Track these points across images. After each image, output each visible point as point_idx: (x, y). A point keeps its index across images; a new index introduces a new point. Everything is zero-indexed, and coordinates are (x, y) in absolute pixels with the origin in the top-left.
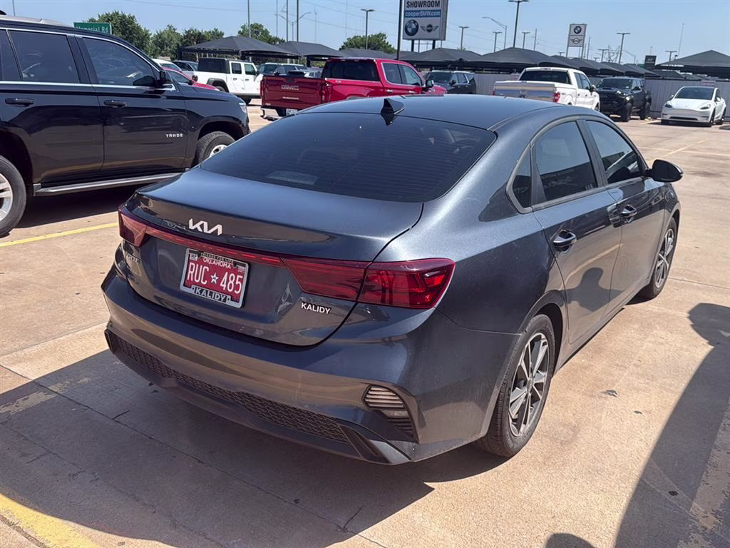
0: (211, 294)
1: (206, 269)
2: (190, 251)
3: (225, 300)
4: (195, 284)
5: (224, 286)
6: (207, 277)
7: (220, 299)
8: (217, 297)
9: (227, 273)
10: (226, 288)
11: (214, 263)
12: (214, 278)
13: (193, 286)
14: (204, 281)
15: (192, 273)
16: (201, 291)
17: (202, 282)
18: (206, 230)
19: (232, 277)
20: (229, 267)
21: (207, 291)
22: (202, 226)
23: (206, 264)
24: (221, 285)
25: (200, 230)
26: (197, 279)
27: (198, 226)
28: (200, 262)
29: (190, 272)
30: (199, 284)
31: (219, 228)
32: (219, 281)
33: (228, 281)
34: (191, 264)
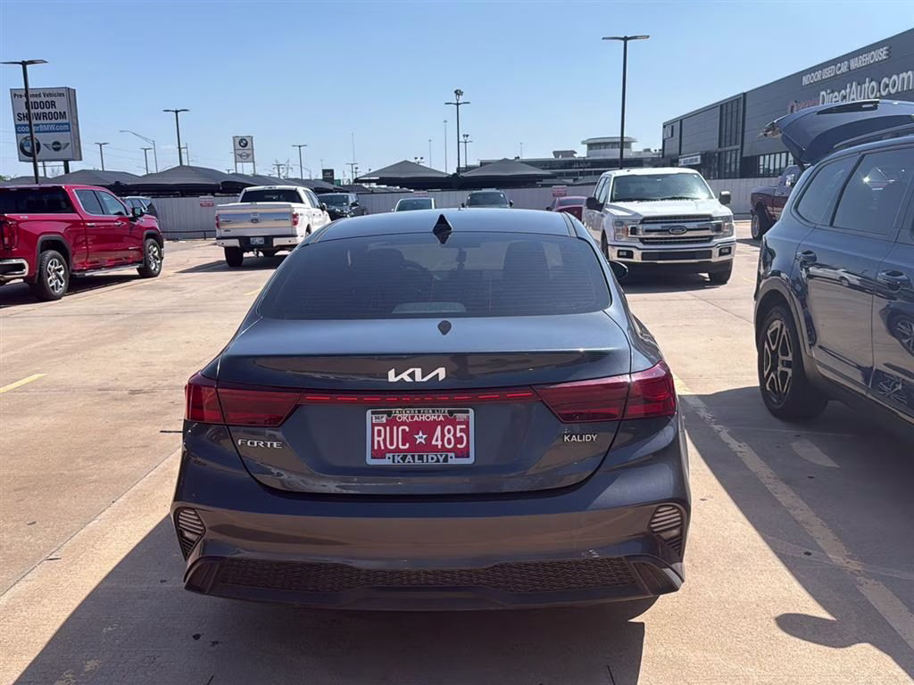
0: (421, 458)
1: (403, 431)
2: (373, 413)
3: (446, 460)
4: (390, 451)
5: (439, 443)
6: (407, 438)
7: (438, 461)
8: (432, 459)
9: (439, 427)
10: (443, 445)
11: (416, 418)
12: (420, 438)
13: (388, 455)
14: (404, 444)
15: (381, 439)
16: (404, 458)
17: (401, 447)
18: (418, 378)
19: (449, 430)
20: (441, 418)
21: (413, 457)
22: (412, 375)
23: (403, 423)
24: (434, 443)
25: (408, 379)
26: (392, 444)
27: (405, 376)
28: (392, 423)
29: (376, 439)
30: (398, 450)
31: (441, 373)
32: (429, 439)
33: (443, 436)
34: (376, 428)
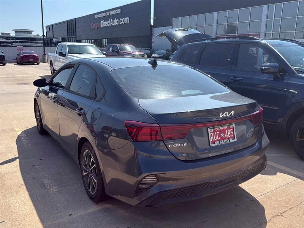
0: (224, 142)
1: (218, 133)
2: (210, 129)
3: (230, 141)
4: (216, 141)
5: (227, 136)
6: (219, 136)
7: (228, 142)
8: (226, 141)
9: (226, 131)
10: (228, 136)
11: (220, 129)
12: (222, 135)
13: (216, 142)
14: (218, 138)
15: (212, 137)
16: (219, 143)
17: (218, 139)
18: (227, 115)
19: (229, 131)
20: (227, 128)
21: (222, 141)
23: (218, 131)
24: (226, 136)
25: (225, 116)
26: (215, 139)
27: (224, 115)
28: (215, 131)
29: (211, 137)
30: (217, 140)
31: (233, 112)
32: (224, 135)
33: (228, 133)
34: (211, 134)
